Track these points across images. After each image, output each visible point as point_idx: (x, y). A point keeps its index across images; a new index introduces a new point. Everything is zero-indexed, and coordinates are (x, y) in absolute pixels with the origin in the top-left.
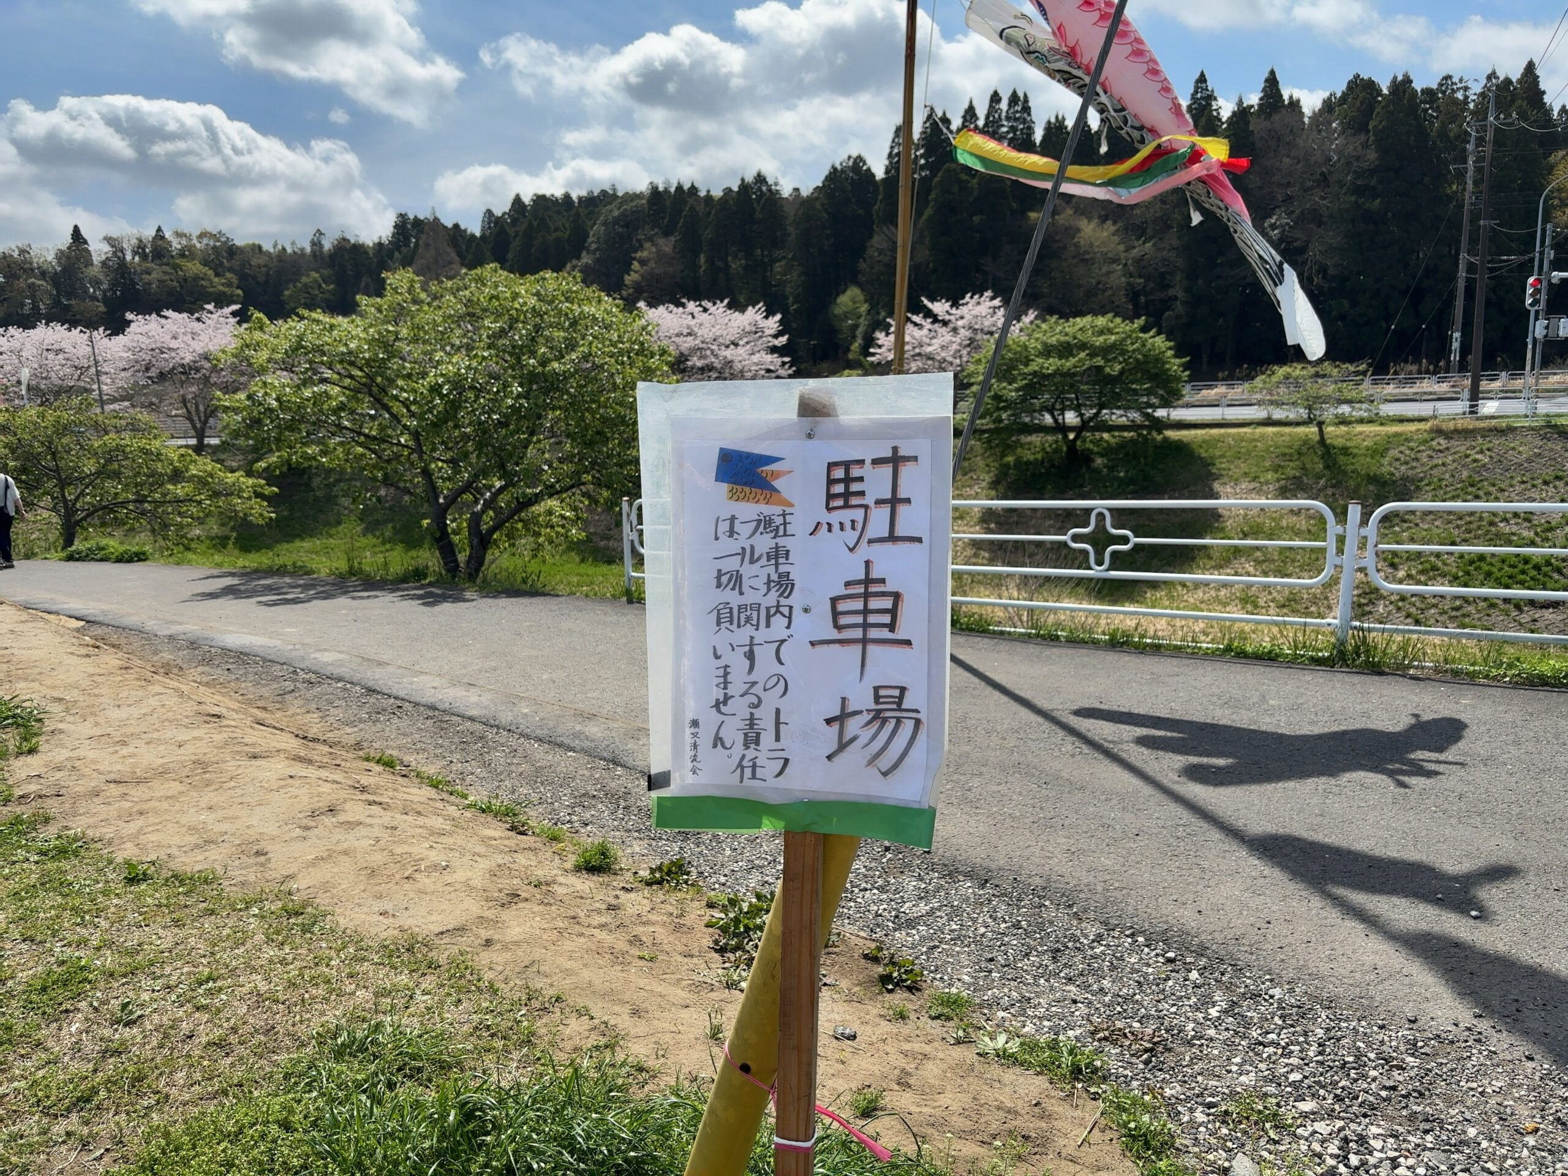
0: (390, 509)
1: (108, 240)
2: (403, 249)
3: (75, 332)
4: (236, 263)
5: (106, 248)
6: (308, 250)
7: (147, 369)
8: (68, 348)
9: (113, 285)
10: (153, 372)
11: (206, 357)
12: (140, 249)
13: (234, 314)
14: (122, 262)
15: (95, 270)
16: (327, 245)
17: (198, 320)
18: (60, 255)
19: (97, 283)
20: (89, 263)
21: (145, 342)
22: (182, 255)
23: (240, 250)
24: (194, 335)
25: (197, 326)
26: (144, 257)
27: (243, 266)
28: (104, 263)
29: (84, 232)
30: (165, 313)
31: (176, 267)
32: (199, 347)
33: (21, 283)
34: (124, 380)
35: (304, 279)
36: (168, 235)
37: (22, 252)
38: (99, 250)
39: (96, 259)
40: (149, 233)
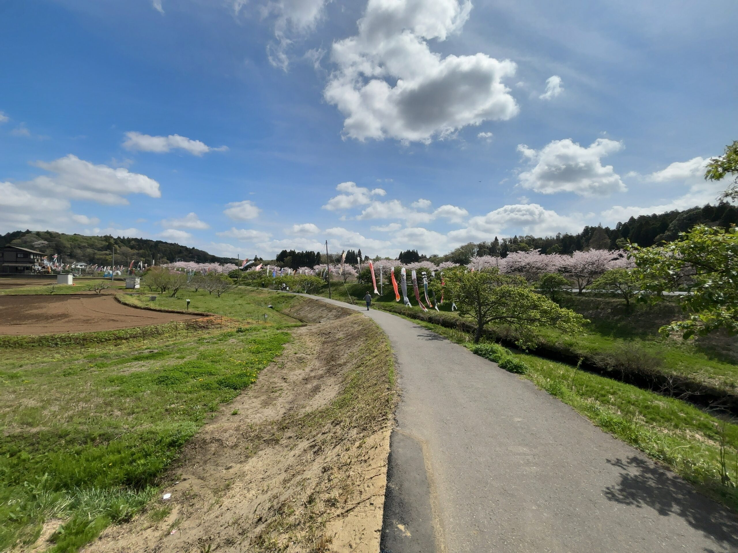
0: (594, 318)
1: (503, 239)
2: (586, 236)
3: (493, 258)
4: (534, 243)
5: (502, 241)
6: (555, 238)
7: (511, 267)
8: (491, 262)
9: (503, 250)
10: (513, 268)
11: (528, 264)
12: (510, 241)
13: (539, 251)
14: (506, 244)
15: (499, 247)
16: (561, 237)
17: (528, 253)
18: (492, 243)
19: (499, 249)
20: (498, 245)
21: (511, 260)
22: (521, 242)
23: (536, 240)
24: (526, 258)
25: (527, 255)
26: (511, 243)
27: (536, 243)
28: (501, 245)
29: (498, 238)
30: (518, 252)
31: (519, 245)
32: (527, 261)
33: (483, 250)
34: (505, 270)
35: (553, 246)
36: (518, 237)
37: (484, 243)
38: (500, 241)
39: (500, 244)
40: (513, 237)
